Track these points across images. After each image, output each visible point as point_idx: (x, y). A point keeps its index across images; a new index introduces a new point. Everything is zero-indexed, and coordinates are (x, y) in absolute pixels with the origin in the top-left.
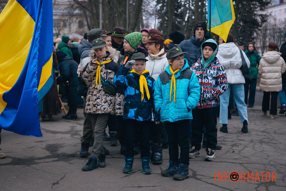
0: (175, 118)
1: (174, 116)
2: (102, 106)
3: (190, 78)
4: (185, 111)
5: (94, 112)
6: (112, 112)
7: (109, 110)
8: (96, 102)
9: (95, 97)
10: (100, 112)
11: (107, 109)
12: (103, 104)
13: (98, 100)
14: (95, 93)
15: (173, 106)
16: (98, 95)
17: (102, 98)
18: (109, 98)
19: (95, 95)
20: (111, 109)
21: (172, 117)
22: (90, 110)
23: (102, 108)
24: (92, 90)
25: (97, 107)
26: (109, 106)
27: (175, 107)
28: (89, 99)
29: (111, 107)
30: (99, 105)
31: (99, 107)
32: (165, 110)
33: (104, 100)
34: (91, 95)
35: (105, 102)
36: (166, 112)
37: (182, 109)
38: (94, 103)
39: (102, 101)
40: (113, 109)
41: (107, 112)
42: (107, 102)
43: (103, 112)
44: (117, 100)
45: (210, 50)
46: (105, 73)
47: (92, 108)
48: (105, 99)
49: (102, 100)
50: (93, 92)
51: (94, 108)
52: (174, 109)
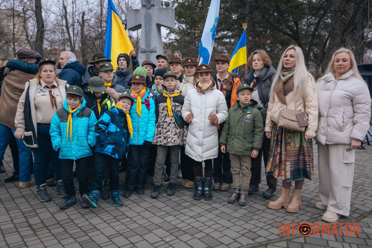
0: (78, 156)
1: (77, 154)
2: (172, 139)
3: (89, 117)
4: (88, 148)
5: (165, 144)
6: (181, 143)
7: (179, 141)
8: (166, 135)
9: (165, 131)
10: (171, 145)
11: (177, 141)
12: (173, 136)
13: (168, 133)
14: (165, 126)
15: (75, 144)
16: (167, 128)
17: (172, 130)
18: (178, 131)
19: (165, 128)
20: (180, 141)
21: (76, 155)
22: (160, 142)
23: (173, 140)
24: (162, 123)
25: (167, 140)
26: (178, 138)
27: (77, 145)
28: (160, 132)
29: (180, 139)
30: (169, 138)
31: (169, 140)
32: (66, 148)
33: (174, 133)
34: (161, 129)
35: (175, 135)
36: (69, 150)
37: (85, 147)
38: (165, 136)
39: (173, 134)
40: (181, 141)
41: (177, 144)
42: (176, 134)
43: (174, 145)
44: (185, 132)
45: (160, 79)
46: (173, 106)
47: (163, 140)
48: (175, 131)
49: (172, 132)
50: (163, 126)
51: (164, 140)
52: (77, 147)
